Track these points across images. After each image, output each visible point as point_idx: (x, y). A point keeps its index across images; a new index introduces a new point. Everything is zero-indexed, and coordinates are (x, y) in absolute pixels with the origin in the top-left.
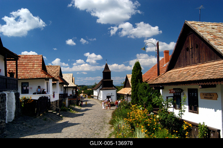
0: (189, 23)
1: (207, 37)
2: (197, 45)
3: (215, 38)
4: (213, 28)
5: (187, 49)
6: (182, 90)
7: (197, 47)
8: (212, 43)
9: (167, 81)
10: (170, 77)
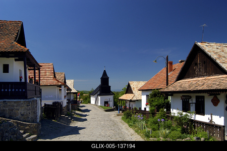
0: (199, 44)
1: (214, 56)
2: (205, 62)
3: (220, 57)
4: (218, 48)
5: (196, 64)
6: (190, 97)
7: (204, 63)
8: (218, 61)
9: (178, 89)
10: (180, 86)
